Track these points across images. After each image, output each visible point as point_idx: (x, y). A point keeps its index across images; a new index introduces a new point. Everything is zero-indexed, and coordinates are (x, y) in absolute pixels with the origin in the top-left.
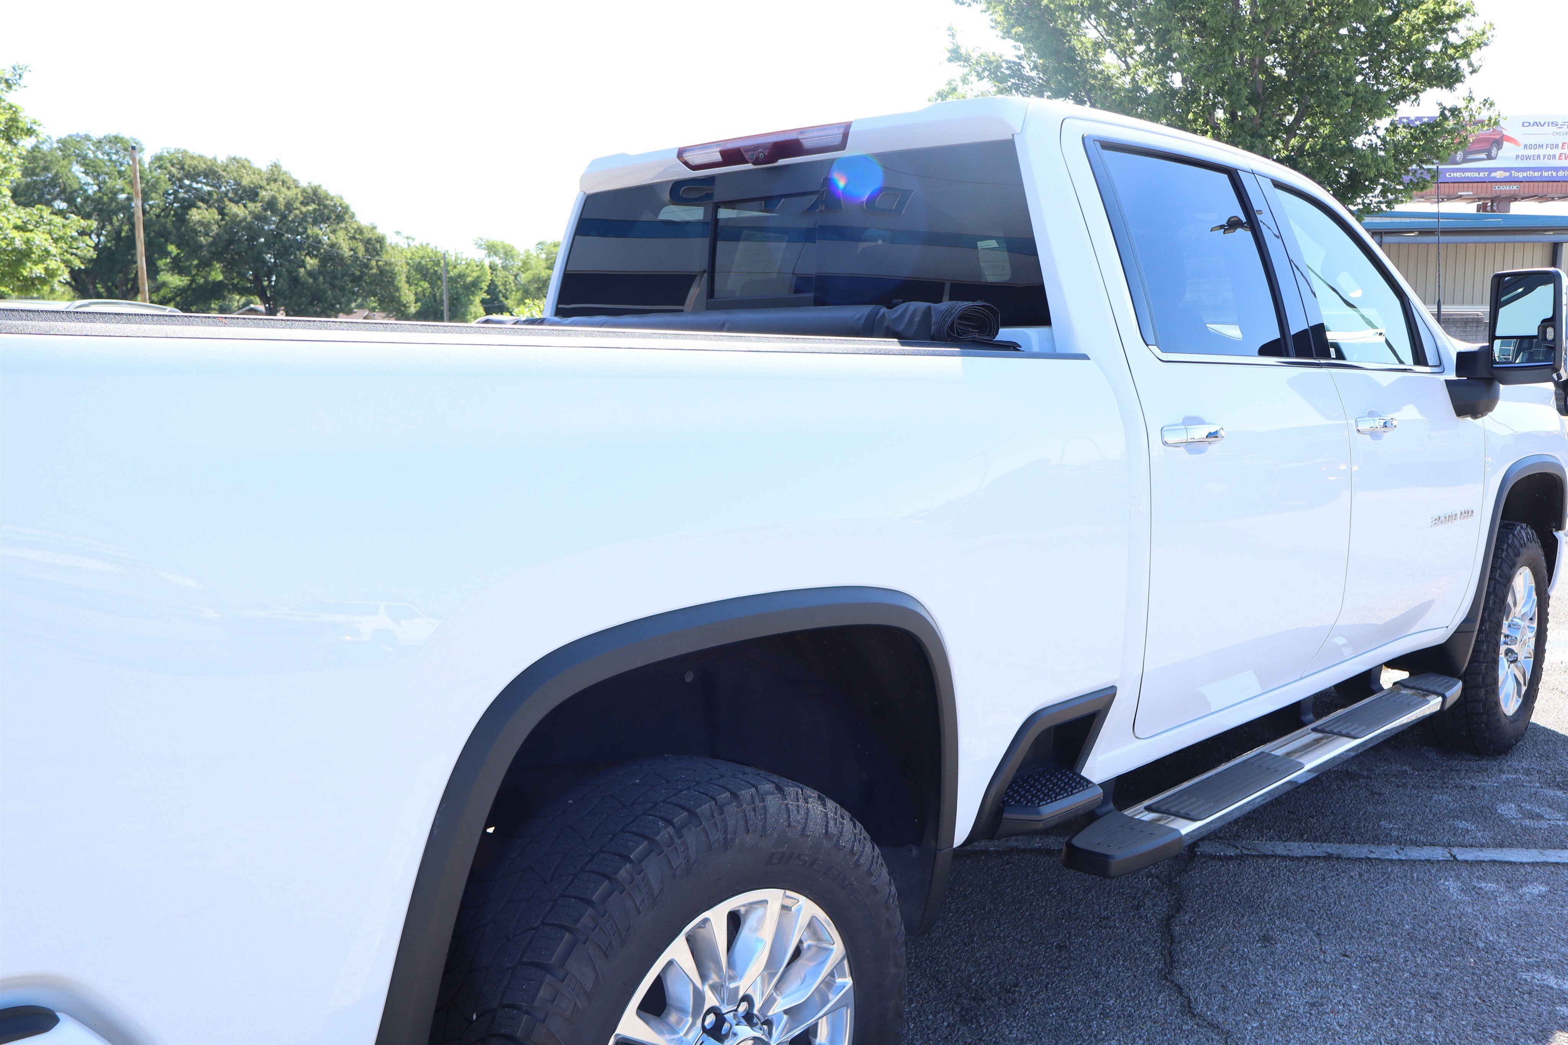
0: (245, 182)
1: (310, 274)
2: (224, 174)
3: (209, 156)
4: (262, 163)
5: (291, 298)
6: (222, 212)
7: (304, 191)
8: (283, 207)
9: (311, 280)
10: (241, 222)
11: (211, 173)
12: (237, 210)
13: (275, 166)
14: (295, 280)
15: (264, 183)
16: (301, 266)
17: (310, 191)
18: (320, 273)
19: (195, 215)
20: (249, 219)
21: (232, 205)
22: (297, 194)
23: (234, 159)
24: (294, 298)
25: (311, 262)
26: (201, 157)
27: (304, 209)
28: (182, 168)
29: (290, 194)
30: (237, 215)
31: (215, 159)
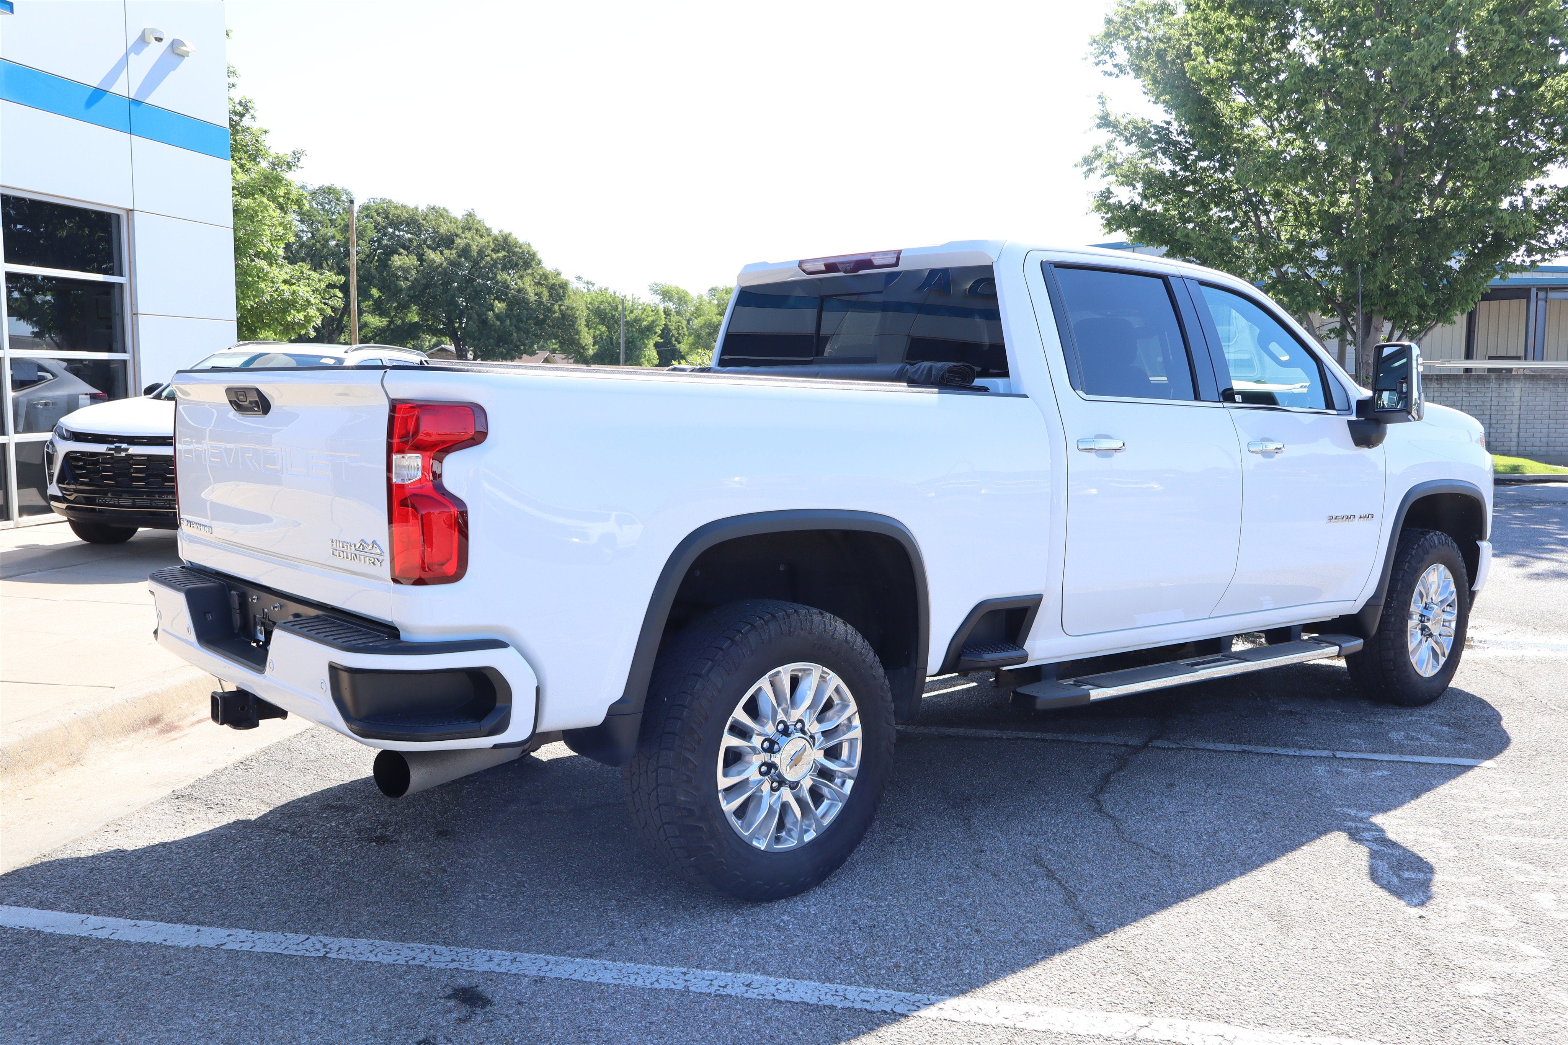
0: (442, 230)
1: (498, 317)
2: (424, 222)
3: (411, 205)
4: (458, 212)
5: (480, 339)
6: (421, 258)
7: (495, 239)
8: (475, 254)
9: (498, 323)
10: (437, 267)
11: (412, 222)
12: (434, 256)
13: (470, 215)
14: (484, 322)
15: (460, 232)
16: (489, 310)
17: (500, 239)
18: (507, 316)
19: (397, 261)
20: (445, 265)
21: (430, 251)
22: (489, 242)
23: (433, 208)
24: (482, 340)
25: (499, 306)
26: (404, 207)
27: (494, 256)
28: (387, 217)
29: (482, 241)
30: (434, 261)
31: (417, 208)
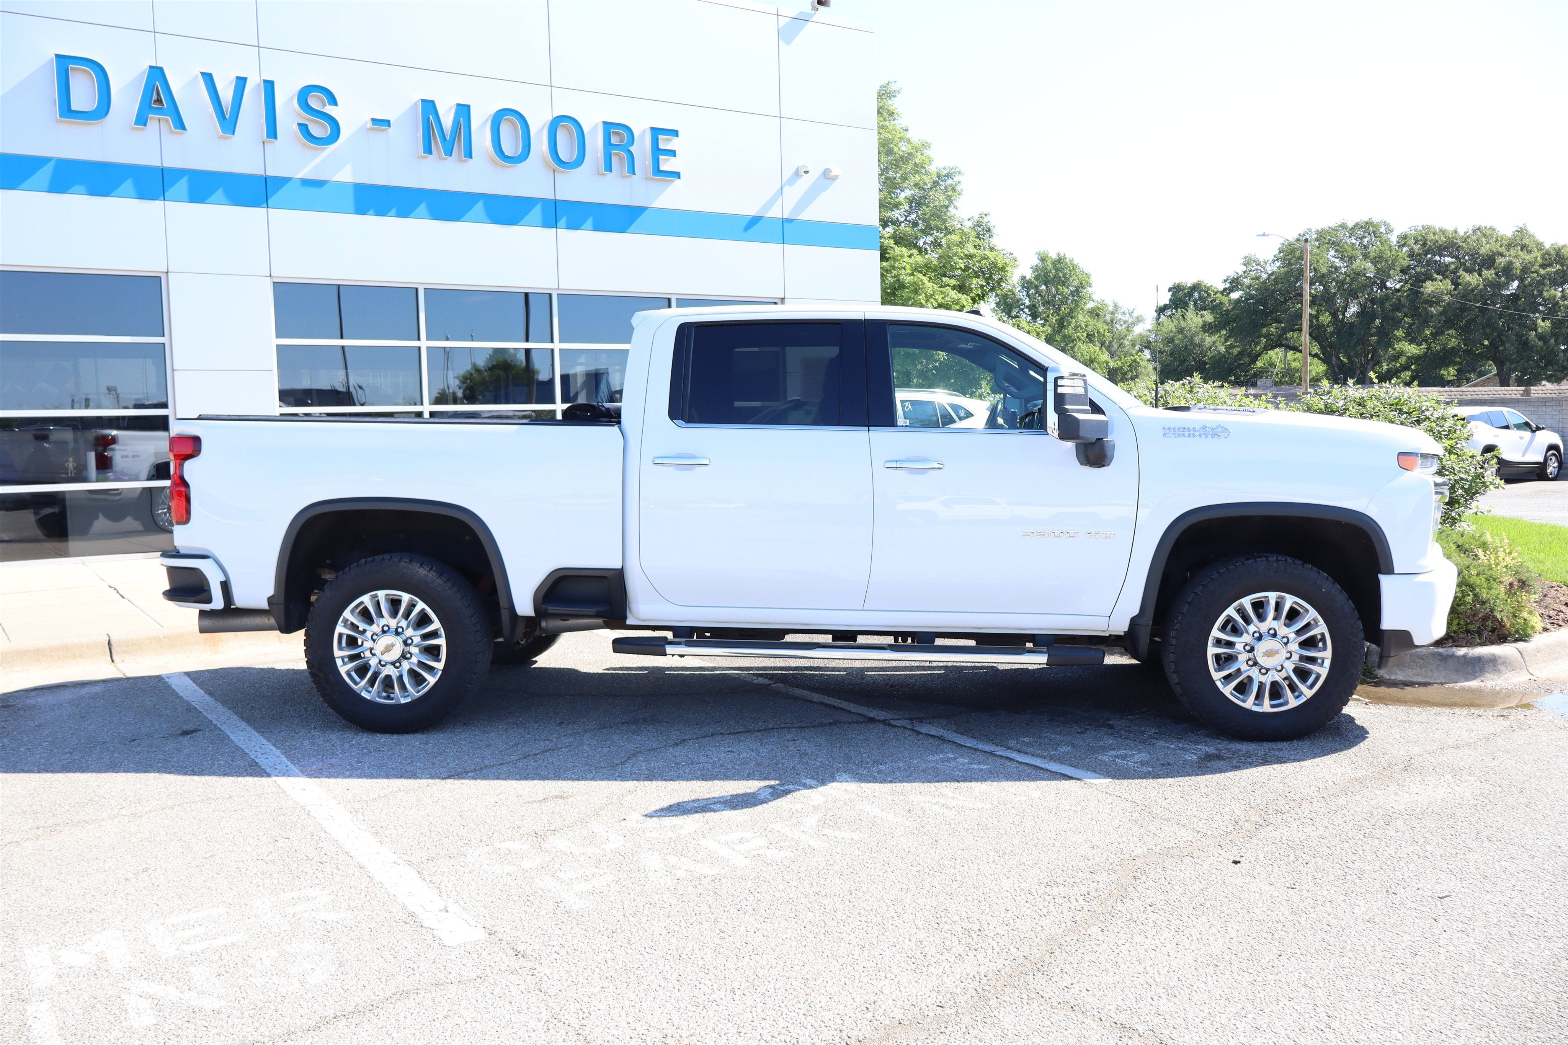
0: (1483, 251)
1: (1541, 337)
2: (1464, 245)
3: (1450, 227)
4: (1507, 230)
5: (1518, 362)
6: (1456, 284)
7: (1547, 253)
8: (1518, 272)
9: (1540, 343)
10: (1473, 290)
11: (1450, 246)
12: (1471, 279)
13: (1521, 231)
14: (1525, 344)
15: (1503, 250)
16: (1532, 330)
17: (1553, 252)
18: (1553, 334)
19: (1429, 287)
20: (1481, 286)
21: (1467, 275)
22: (1536, 257)
23: (1479, 229)
24: (1521, 362)
25: (1544, 325)
26: (1443, 232)
27: (1542, 272)
28: (1425, 244)
29: (1528, 257)
30: (1469, 284)
31: (1456, 232)
